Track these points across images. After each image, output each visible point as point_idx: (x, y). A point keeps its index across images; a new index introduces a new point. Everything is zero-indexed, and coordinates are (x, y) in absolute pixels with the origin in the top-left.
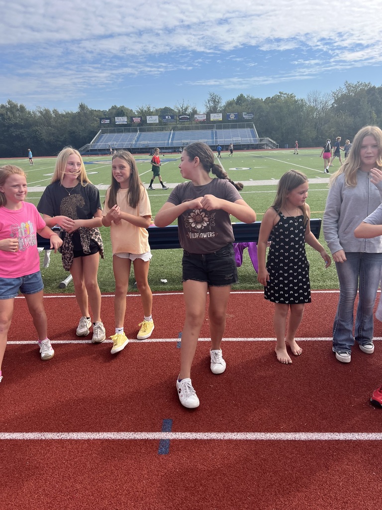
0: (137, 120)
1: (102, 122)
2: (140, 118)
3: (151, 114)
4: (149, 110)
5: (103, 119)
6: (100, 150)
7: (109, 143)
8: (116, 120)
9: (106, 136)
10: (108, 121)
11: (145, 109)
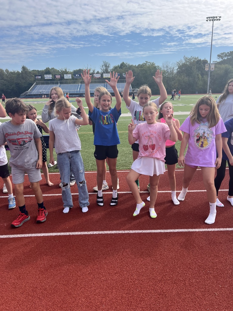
0: (58, 77)
1: (36, 78)
2: (60, 76)
3: (67, 73)
4: (66, 70)
5: (37, 76)
6: (34, 95)
7: (41, 91)
8: (45, 77)
9: (39, 86)
10: (40, 77)
11: (64, 70)
